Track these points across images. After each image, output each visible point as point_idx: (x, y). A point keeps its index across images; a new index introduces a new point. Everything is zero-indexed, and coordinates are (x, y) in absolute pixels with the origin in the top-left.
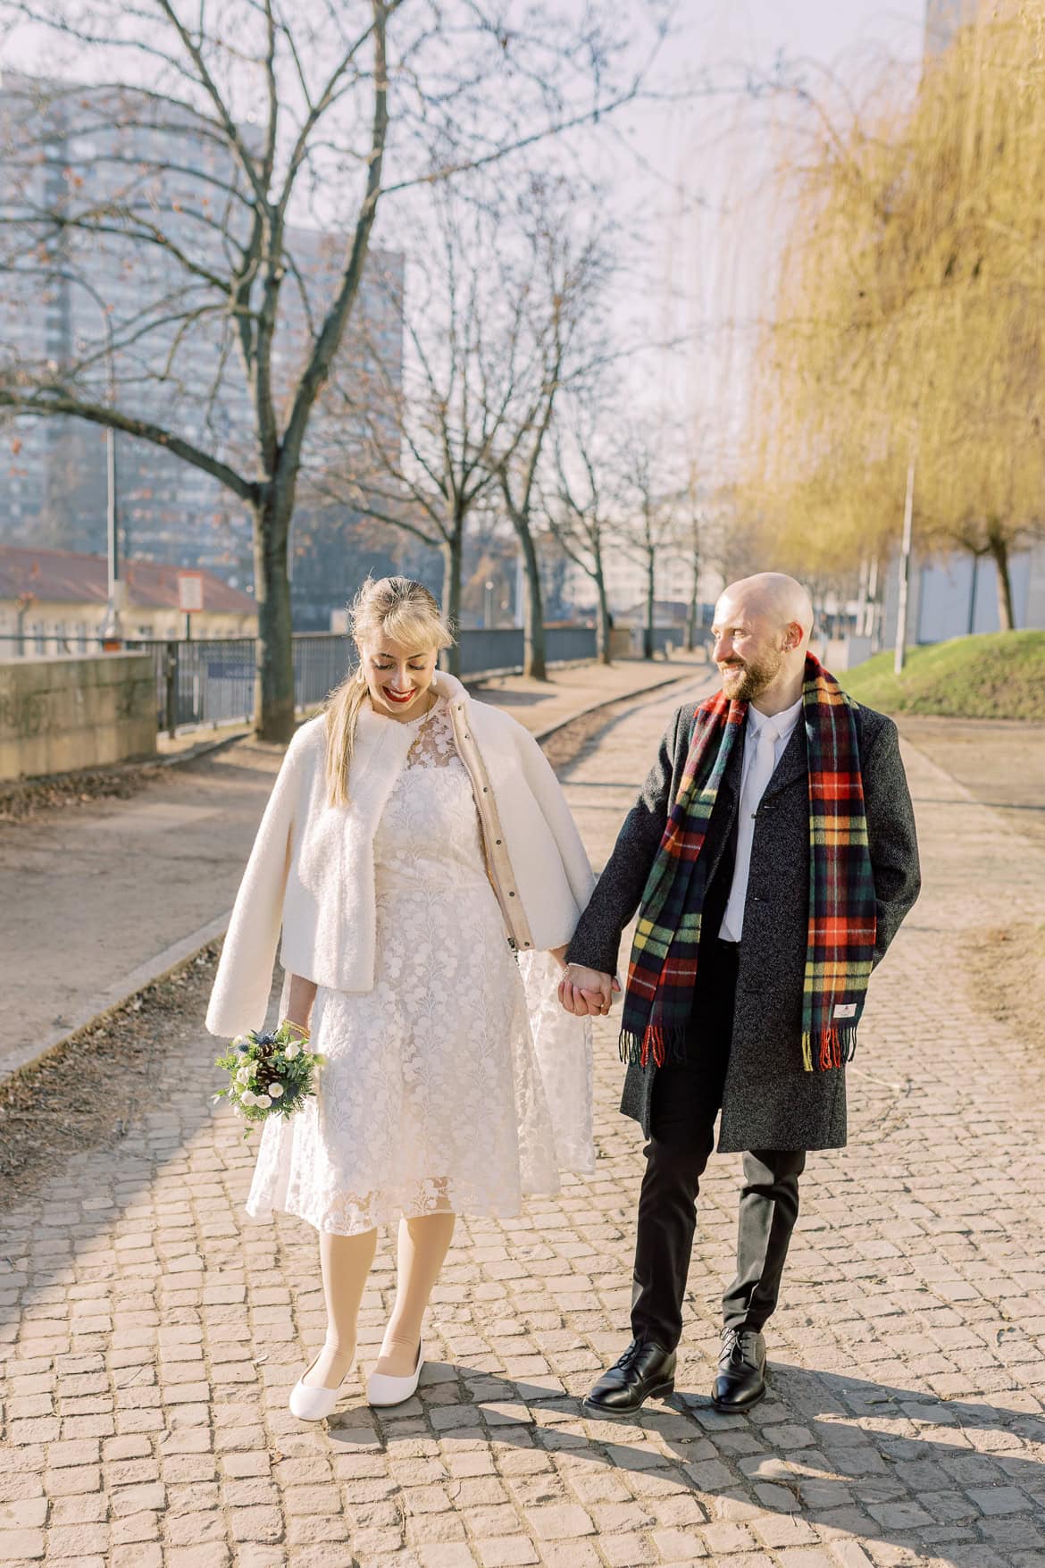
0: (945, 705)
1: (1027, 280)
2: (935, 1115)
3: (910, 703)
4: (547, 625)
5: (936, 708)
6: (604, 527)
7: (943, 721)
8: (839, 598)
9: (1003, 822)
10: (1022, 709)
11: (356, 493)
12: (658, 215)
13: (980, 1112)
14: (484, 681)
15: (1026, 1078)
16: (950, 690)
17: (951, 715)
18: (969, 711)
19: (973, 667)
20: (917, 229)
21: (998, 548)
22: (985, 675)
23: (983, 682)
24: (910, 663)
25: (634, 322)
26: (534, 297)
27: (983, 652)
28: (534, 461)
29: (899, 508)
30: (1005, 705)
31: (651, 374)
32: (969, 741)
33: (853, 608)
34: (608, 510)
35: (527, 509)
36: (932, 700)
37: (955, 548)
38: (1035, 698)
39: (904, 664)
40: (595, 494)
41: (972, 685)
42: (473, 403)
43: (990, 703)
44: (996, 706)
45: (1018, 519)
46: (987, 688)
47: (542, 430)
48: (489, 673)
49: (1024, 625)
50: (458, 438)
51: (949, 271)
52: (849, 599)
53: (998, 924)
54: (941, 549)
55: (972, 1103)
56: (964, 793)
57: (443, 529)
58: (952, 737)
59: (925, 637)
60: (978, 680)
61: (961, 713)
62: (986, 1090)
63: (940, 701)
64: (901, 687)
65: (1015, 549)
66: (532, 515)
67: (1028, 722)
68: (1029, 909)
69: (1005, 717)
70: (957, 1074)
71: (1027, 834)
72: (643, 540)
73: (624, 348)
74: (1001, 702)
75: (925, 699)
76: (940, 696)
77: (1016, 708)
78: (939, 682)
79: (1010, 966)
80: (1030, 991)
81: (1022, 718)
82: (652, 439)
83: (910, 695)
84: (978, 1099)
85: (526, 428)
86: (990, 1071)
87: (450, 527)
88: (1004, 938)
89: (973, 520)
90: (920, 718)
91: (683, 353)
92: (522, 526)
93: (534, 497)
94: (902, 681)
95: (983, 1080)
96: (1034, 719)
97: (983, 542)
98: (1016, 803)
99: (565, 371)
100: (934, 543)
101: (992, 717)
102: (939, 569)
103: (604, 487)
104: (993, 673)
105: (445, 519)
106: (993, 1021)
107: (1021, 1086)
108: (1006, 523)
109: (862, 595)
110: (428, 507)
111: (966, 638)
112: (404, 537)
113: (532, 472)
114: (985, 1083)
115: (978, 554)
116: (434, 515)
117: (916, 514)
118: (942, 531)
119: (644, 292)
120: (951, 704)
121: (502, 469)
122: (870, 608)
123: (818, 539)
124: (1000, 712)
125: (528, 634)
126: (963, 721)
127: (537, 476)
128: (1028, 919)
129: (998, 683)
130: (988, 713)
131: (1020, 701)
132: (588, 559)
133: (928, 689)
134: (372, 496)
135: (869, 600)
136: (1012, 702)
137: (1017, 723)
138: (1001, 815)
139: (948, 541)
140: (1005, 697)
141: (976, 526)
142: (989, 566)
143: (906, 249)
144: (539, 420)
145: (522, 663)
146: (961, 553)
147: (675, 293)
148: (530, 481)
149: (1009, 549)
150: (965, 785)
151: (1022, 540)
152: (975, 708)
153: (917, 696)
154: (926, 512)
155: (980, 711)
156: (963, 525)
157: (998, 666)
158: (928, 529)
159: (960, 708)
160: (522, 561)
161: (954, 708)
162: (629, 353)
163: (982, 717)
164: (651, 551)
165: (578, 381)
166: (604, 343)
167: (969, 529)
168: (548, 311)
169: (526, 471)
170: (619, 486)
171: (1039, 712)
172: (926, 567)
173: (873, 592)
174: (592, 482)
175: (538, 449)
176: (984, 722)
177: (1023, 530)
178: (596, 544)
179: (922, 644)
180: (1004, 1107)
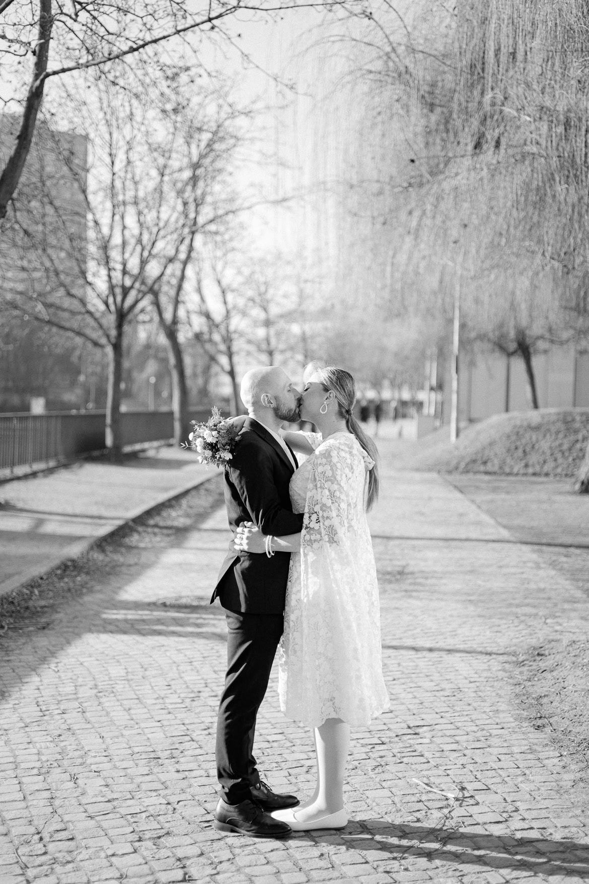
0: (489, 467)
1: (535, 149)
2: (485, 823)
3: (462, 465)
4: (192, 409)
5: (482, 468)
6: (234, 336)
7: (487, 478)
8: (411, 388)
9: (534, 556)
10: (546, 468)
11: (40, 307)
12: (268, 108)
13: (524, 819)
14: (143, 451)
15: (561, 783)
16: (492, 454)
17: (494, 473)
18: (507, 470)
19: (508, 437)
20: (455, 116)
21: (524, 349)
22: (518, 443)
23: (516, 448)
24: (462, 435)
25: (252, 185)
26: (175, 164)
27: (515, 427)
28: (180, 288)
29: (450, 321)
30: (533, 466)
31: (266, 223)
32: (508, 493)
33: (422, 396)
34: (237, 323)
35: (175, 321)
36: (479, 462)
37: (493, 351)
38: (556, 460)
39: (457, 435)
40: (228, 312)
41: (508, 450)
42: (133, 241)
43: (523, 464)
44: (526, 466)
45: (537, 329)
46: (520, 453)
47: (185, 263)
48: (146, 445)
49: (546, 406)
50: (119, 267)
51: (478, 146)
52: (418, 389)
53: (534, 642)
54: (483, 352)
55: (517, 810)
56: (505, 534)
57: (108, 336)
58: (495, 490)
59: (474, 415)
60: (513, 447)
61: (503, 472)
62: (528, 796)
63: (485, 463)
64: (456, 453)
65: (536, 352)
66: (180, 326)
67: (551, 478)
68: (558, 628)
69: (534, 474)
70: (504, 782)
71: (553, 564)
72: (264, 346)
73: (246, 205)
74: (531, 463)
75: (474, 461)
76: (485, 459)
77: (542, 467)
78: (484, 449)
79: (545, 678)
80: (562, 701)
81: (547, 475)
82: (270, 272)
83: (463, 458)
84: (522, 806)
85: (171, 260)
86: (531, 778)
87: (113, 333)
88: (539, 653)
89: (505, 329)
90: (471, 476)
91: (289, 208)
92: (171, 334)
93: (181, 313)
94: (457, 448)
95: (525, 787)
96: (556, 475)
97: (513, 346)
98: (544, 541)
99: (201, 220)
100: (478, 346)
101: (525, 474)
102: (481, 365)
103: (235, 307)
104: (524, 441)
105: (108, 329)
106: (532, 730)
107: (558, 792)
108: (528, 332)
109: (427, 387)
110: (96, 319)
111: (504, 416)
112: (78, 340)
113: (178, 294)
114: (528, 789)
115: (510, 354)
116: (101, 326)
117: (463, 326)
118: (481, 337)
119: (259, 163)
120: (493, 465)
121: (154, 291)
122: (433, 395)
123: (392, 344)
124: (530, 470)
125: (177, 414)
126: (503, 478)
127: (181, 298)
128: (559, 637)
129: (528, 449)
130: (522, 471)
131: (545, 462)
132: (224, 360)
133: (476, 453)
134: (52, 310)
135: (432, 389)
136: (539, 463)
137: (543, 479)
138: (534, 551)
139: (487, 346)
140: (533, 458)
141: (508, 333)
142: (518, 365)
143: (447, 131)
144: (182, 256)
145: (172, 436)
146: (497, 354)
147: (282, 164)
148: (177, 302)
149: (531, 350)
150: (505, 527)
151: (541, 345)
152: (511, 467)
153: (467, 460)
154: (470, 324)
155: (515, 470)
156: (497, 333)
157: (527, 436)
158: (473, 335)
159: (501, 468)
160: (172, 361)
161: (496, 468)
162: (249, 208)
163: (517, 474)
164: (270, 353)
165: (212, 227)
166: (232, 200)
167: (503, 336)
168: (187, 174)
169: (173, 293)
170: (246, 305)
171: (559, 470)
172: (472, 364)
173: (434, 382)
174: (225, 303)
175: (183, 278)
176: (519, 478)
177: (541, 337)
178: (229, 348)
179: (471, 421)
180: (544, 813)
